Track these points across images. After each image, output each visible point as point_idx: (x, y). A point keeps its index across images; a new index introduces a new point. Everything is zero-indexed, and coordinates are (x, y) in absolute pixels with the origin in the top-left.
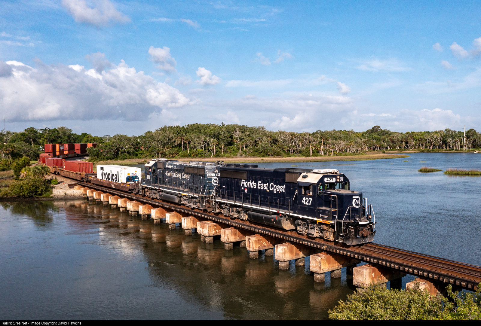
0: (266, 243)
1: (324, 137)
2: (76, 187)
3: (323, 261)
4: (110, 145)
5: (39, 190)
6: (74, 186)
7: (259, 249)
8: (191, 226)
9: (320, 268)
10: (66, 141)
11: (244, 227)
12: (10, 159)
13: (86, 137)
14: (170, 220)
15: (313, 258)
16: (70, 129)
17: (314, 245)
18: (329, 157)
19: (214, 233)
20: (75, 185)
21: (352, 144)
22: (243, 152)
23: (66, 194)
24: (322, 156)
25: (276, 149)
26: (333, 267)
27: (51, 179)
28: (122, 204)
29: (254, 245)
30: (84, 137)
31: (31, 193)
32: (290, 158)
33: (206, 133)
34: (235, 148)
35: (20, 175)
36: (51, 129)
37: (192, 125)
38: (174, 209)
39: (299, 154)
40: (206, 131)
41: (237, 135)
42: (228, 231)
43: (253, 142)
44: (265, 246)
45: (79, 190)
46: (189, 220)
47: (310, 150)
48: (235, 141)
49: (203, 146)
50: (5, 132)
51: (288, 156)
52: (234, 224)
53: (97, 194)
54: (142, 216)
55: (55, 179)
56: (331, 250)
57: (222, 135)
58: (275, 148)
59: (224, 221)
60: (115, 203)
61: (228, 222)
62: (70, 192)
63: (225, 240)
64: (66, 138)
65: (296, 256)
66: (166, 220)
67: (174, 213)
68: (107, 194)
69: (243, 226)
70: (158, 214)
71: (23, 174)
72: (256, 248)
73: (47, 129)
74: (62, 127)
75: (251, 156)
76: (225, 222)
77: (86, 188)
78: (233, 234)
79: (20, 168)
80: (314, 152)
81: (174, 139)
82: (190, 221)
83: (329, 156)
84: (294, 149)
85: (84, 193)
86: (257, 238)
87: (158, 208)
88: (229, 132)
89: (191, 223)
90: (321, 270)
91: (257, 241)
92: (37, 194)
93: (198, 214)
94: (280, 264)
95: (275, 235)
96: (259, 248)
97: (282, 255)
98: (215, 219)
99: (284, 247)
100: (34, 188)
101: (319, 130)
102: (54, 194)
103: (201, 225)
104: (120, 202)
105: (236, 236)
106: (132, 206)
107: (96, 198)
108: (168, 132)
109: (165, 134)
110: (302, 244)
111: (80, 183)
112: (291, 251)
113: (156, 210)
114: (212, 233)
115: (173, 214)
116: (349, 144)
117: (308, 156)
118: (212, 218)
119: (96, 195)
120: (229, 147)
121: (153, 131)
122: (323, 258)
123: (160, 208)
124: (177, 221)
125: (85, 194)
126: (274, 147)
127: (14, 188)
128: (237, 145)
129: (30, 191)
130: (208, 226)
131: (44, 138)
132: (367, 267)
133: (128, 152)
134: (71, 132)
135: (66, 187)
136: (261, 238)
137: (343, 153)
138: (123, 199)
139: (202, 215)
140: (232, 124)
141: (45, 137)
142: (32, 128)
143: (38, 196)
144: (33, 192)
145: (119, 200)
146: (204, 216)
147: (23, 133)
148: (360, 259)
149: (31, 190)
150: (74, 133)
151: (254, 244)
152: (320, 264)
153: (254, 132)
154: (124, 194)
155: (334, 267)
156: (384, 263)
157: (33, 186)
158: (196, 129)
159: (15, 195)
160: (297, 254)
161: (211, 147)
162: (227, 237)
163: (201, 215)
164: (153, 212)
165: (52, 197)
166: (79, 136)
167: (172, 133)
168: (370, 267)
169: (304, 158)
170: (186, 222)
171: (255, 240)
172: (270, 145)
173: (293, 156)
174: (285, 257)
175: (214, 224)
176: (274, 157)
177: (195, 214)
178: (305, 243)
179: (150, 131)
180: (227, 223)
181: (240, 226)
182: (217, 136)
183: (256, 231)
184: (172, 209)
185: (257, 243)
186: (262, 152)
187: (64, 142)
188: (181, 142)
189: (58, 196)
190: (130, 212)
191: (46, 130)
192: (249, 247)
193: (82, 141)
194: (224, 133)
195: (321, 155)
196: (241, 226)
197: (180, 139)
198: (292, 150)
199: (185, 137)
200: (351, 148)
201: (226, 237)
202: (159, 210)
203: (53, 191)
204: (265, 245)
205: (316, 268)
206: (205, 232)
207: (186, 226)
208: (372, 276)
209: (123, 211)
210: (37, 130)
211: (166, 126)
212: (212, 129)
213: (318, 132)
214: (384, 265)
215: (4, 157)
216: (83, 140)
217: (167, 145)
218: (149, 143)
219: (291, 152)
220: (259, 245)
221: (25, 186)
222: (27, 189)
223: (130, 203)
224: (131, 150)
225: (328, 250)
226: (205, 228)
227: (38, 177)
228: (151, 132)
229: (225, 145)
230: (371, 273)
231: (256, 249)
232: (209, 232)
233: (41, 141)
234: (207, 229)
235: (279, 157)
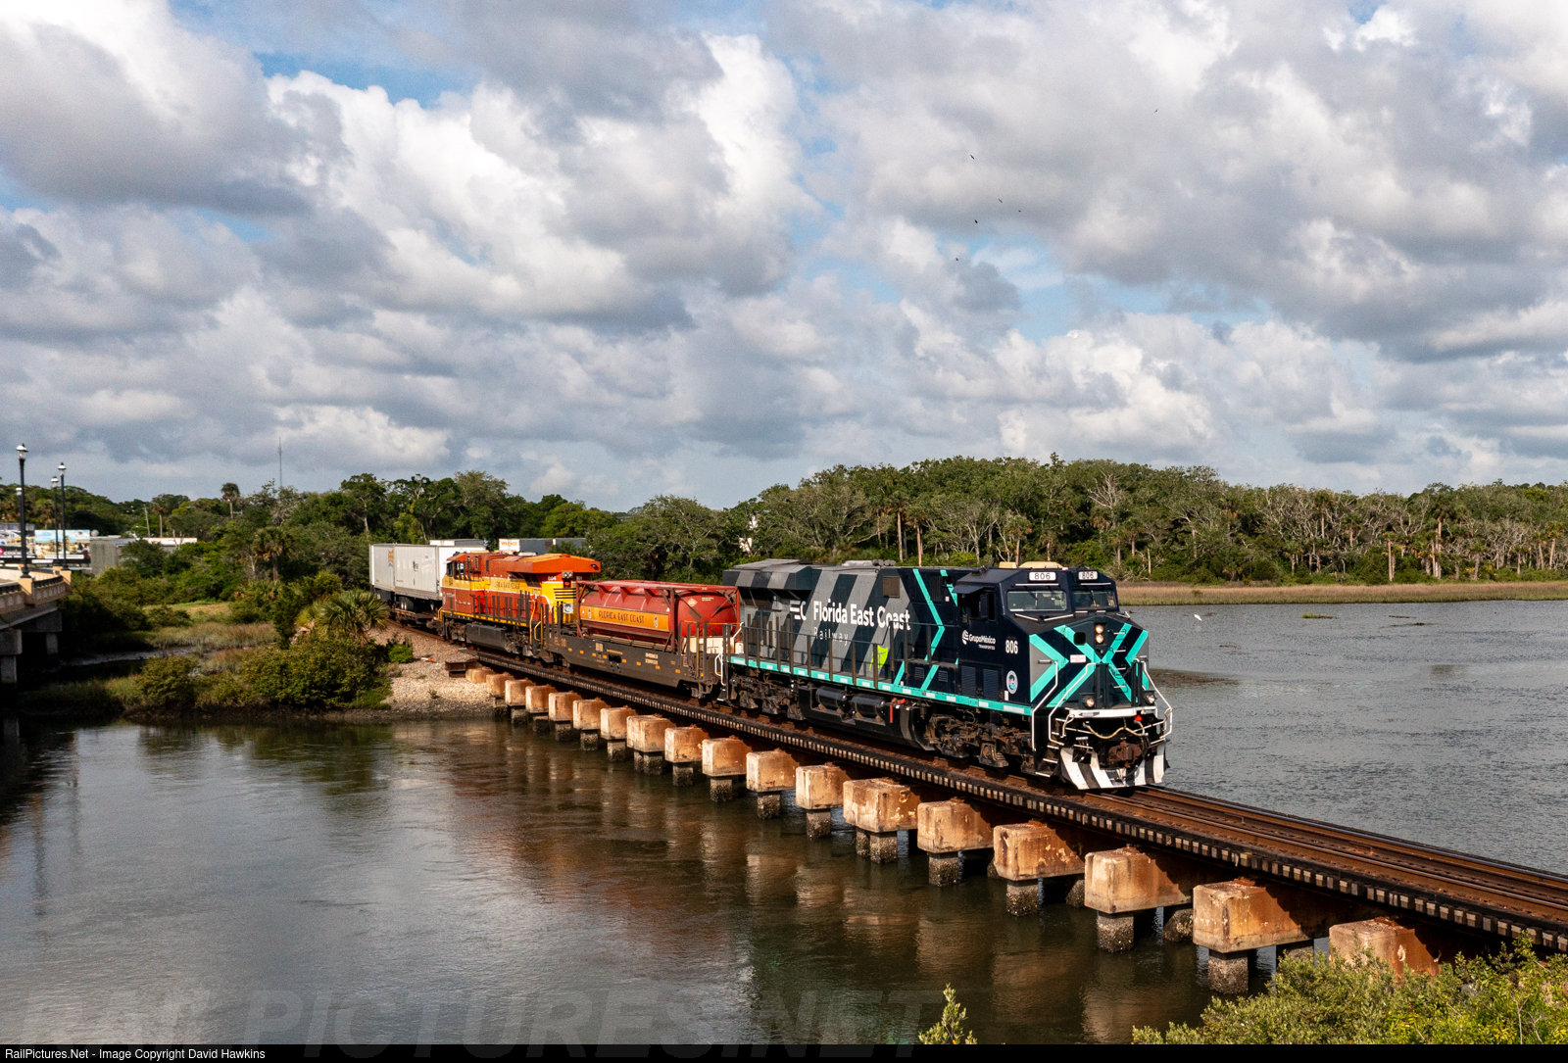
0: (1067, 854)
1: (1445, 508)
2: (473, 673)
3: (1238, 905)
4: (635, 536)
5: (345, 681)
6: (467, 668)
7: (1041, 873)
8: (826, 798)
9: (1227, 932)
10: (484, 524)
11: (992, 792)
12: (276, 582)
13: (557, 509)
14: (759, 778)
15: (1203, 895)
16: (500, 479)
17: (1210, 851)
18: (1461, 585)
19: (900, 822)
20: (470, 664)
21: (1553, 535)
22: (1129, 564)
23: (434, 696)
24: (1436, 580)
25: (1252, 551)
26: (1278, 932)
27: (389, 643)
28: (615, 727)
29: (1019, 858)
30: (551, 511)
31: (314, 691)
32: (1306, 587)
33: (987, 493)
34: (1098, 549)
35: (292, 635)
36: (431, 480)
37: (937, 463)
38: (774, 738)
39: (1344, 575)
40: (990, 484)
41: (1108, 499)
42: (940, 810)
43: (1167, 525)
44: (1064, 864)
45: (484, 684)
46: (820, 777)
47: (1387, 558)
48: (1097, 521)
49: (976, 539)
50: (275, 492)
51: (1298, 582)
52: (961, 785)
53: (539, 695)
54: (675, 769)
55: (404, 643)
56: (1265, 868)
57: (1051, 501)
58: (1250, 549)
59: (929, 775)
60: (593, 726)
61: (941, 779)
62: (451, 689)
63: (930, 844)
64: (486, 512)
65: (1160, 894)
66: (748, 778)
67: (776, 752)
68: (570, 693)
69: (989, 792)
70: (726, 758)
71: (304, 629)
72: (1029, 868)
73: (418, 479)
74: (470, 474)
75: (1155, 580)
76: (933, 777)
77: (505, 674)
78: (960, 824)
79: (295, 607)
80: (1405, 567)
81: (868, 515)
82: (822, 781)
83: (1463, 581)
84: (1323, 553)
85: (498, 692)
86: (1032, 834)
87: (727, 737)
88: (1078, 489)
89: (829, 786)
90: (1232, 942)
91: (1031, 843)
92: (336, 695)
93: (850, 754)
94: (1101, 926)
95: (1090, 819)
96: (1042, 870)
97: (1106, 888)
98: (902, 768)
99: (1115, 862)
100: (325, 674)
101: (1437, 485)
102: (396, 696)
103: (855, 790)
104: (606, 721)
105: (972, 828)
106: (643, 734)
107: (535, 708)
108: (845, 489)
109: (836, 497)
110: (1173, 847)
111: (487, 656)
112: (1142, 879)
113: (719, 743)
114: (891, 821)
115: (771, 757)
116: (1543, 535)
117: (1381, 580)
118: (892, 766)
119: (532, 697)
120: (1075, 545)
121: (794, 486)
122: (1238, 896)
123: (731, 739)
124: (785, 781)
125: (500, 698)
126: (1245, 548)
127: (259, 671)
128: (1105, 539)
129: (311, 683)
130: (876, 792)
131: (409, 512)
132: (1381, 925)
133: (698, 564)
134: (505, 492)
135: (439, 671)
136: (1046, 833)
137: (1519, 571)
138: (616, 711)
139: (862, 757)
140: (1091, 459)
141: (411, 511)
142: (368, 477)
143: (340, 701)
144: (320, 688)
145: (603, 711)
146: (867, 758)
147: (335, 494)
148: (1356, 894)
149: (317, 679)
150: (515, 495)
151: (1021, 853)
152: (1227, 917)
153: (1171, 488)
154: (620, 691)
155: (1285, 934)
156: (1431, 906)
157: (323, 667)
158: (954, 476)
159: (263, 697)
160: (1163, 891)
161: (1003, 544)
162: (937, 831)
163: (858, 756)
164: (708, 752)
165: (387, 707)
166: (533, 505)
167: (860, 494)
168: (1390, 925)
169: (1361, 588)
170: (808, 783)
171: (1023, 838)
172: (1229, 539)
173: (1318, 580)
174: (1117, 898)
175: (901, 789)
176: (1246, 584)
177: (840, 752)
178: (1182, 844)
179: (782, 483)
180: (941, 783)
181: (979, 789)
182: (1028, 505)
183: (1029, 807)
184: (768, 738)
185: (1032, 850)
186: (1198, 563)
187: (475, 526)
188: (896, 525)
189: (409, 701)
190: (637, 756)
191: (414, 483)
192: (1005, 865)
193: (545, 525)
194: (1059, 490)
195: (1429, 579)
196: (982, 790)
197: (890, 514)
198: (1318, 558)
199: (909, 508)
200: (1552, 551)
201: (932, 833)
202: (729, 745)
203: (394, 686)
204: (1065, 859)
205: (1212, 933)
206: (866, 816)
207: (808, 798)
208: (1397, 958)
209: (616, 753)
210: (387, 484)
211: (841, 467)
212: (1014, 478)
213: (1432, 491)
214: (1433, 914)
215: (257, 573)
216: (547, 520)
217: (841, 538)
218: (778, 529)
219: (1314, 568)
220: (1041, 860)
221: (296, 665)
222: (303, 676)
223: (637, 723)
224: (709, 556)
225: (1255, 866)
226: (867, 803)
227: (345, 636)
228: (786, 488)
229: (1061, 538)
230: (1391, 947)
231: (1029, 872)
232: (882, 817)
233: (398, 524)
234: (875, 805)
235: (1267, 586)
